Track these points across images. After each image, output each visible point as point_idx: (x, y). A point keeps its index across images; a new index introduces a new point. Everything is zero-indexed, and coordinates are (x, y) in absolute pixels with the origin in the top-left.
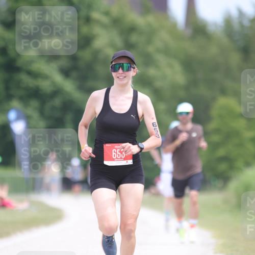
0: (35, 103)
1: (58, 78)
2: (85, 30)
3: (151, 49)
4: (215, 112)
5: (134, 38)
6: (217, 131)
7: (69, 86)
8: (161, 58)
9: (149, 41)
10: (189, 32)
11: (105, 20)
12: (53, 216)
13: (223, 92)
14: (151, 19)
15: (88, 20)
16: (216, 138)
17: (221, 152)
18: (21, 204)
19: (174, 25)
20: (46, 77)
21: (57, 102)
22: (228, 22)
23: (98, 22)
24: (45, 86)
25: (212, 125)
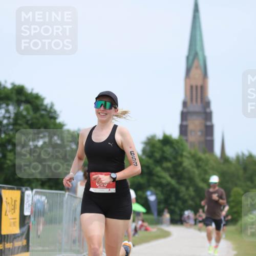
0: (159, 188)
1: (169, 179)
2: (179, 159)
3: (207, 168)
4: (232, 193)
5: (200, 163)
6: (233, 201)
7: (173, 182)
8: (210, 171)
9: (207, 165)
10: (222, 161)
11: (188, 155)
12: (167, 235)
13: (236, 185)
14: (207, 155)
15: (182, 156)
16: (232, 204)
17: (235, 210)
18: (154, 229)
19: (216, 158)
20: (163, 178)
21: (169, 188)
22: (238, 158)
23: (186, 156)
24: (164, 181)
25: (231, 199)
